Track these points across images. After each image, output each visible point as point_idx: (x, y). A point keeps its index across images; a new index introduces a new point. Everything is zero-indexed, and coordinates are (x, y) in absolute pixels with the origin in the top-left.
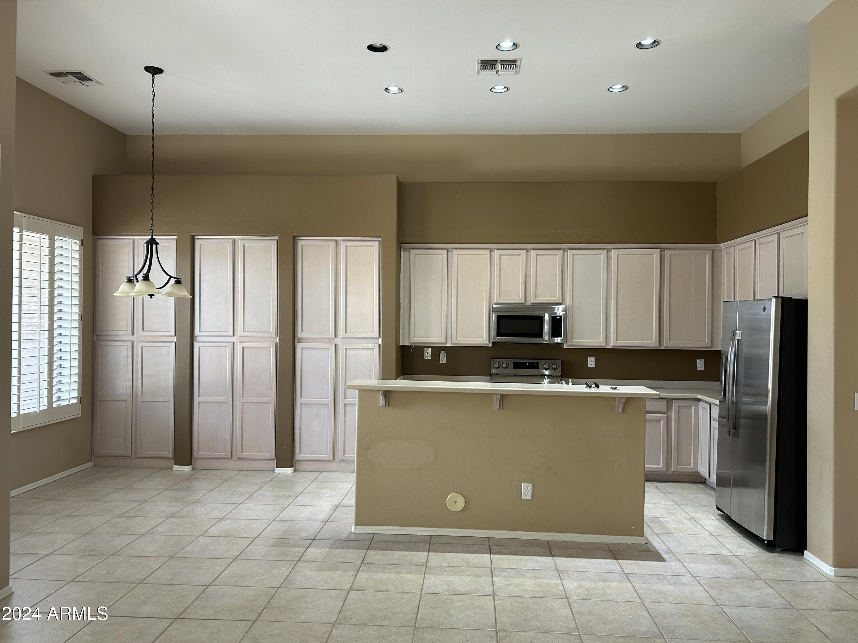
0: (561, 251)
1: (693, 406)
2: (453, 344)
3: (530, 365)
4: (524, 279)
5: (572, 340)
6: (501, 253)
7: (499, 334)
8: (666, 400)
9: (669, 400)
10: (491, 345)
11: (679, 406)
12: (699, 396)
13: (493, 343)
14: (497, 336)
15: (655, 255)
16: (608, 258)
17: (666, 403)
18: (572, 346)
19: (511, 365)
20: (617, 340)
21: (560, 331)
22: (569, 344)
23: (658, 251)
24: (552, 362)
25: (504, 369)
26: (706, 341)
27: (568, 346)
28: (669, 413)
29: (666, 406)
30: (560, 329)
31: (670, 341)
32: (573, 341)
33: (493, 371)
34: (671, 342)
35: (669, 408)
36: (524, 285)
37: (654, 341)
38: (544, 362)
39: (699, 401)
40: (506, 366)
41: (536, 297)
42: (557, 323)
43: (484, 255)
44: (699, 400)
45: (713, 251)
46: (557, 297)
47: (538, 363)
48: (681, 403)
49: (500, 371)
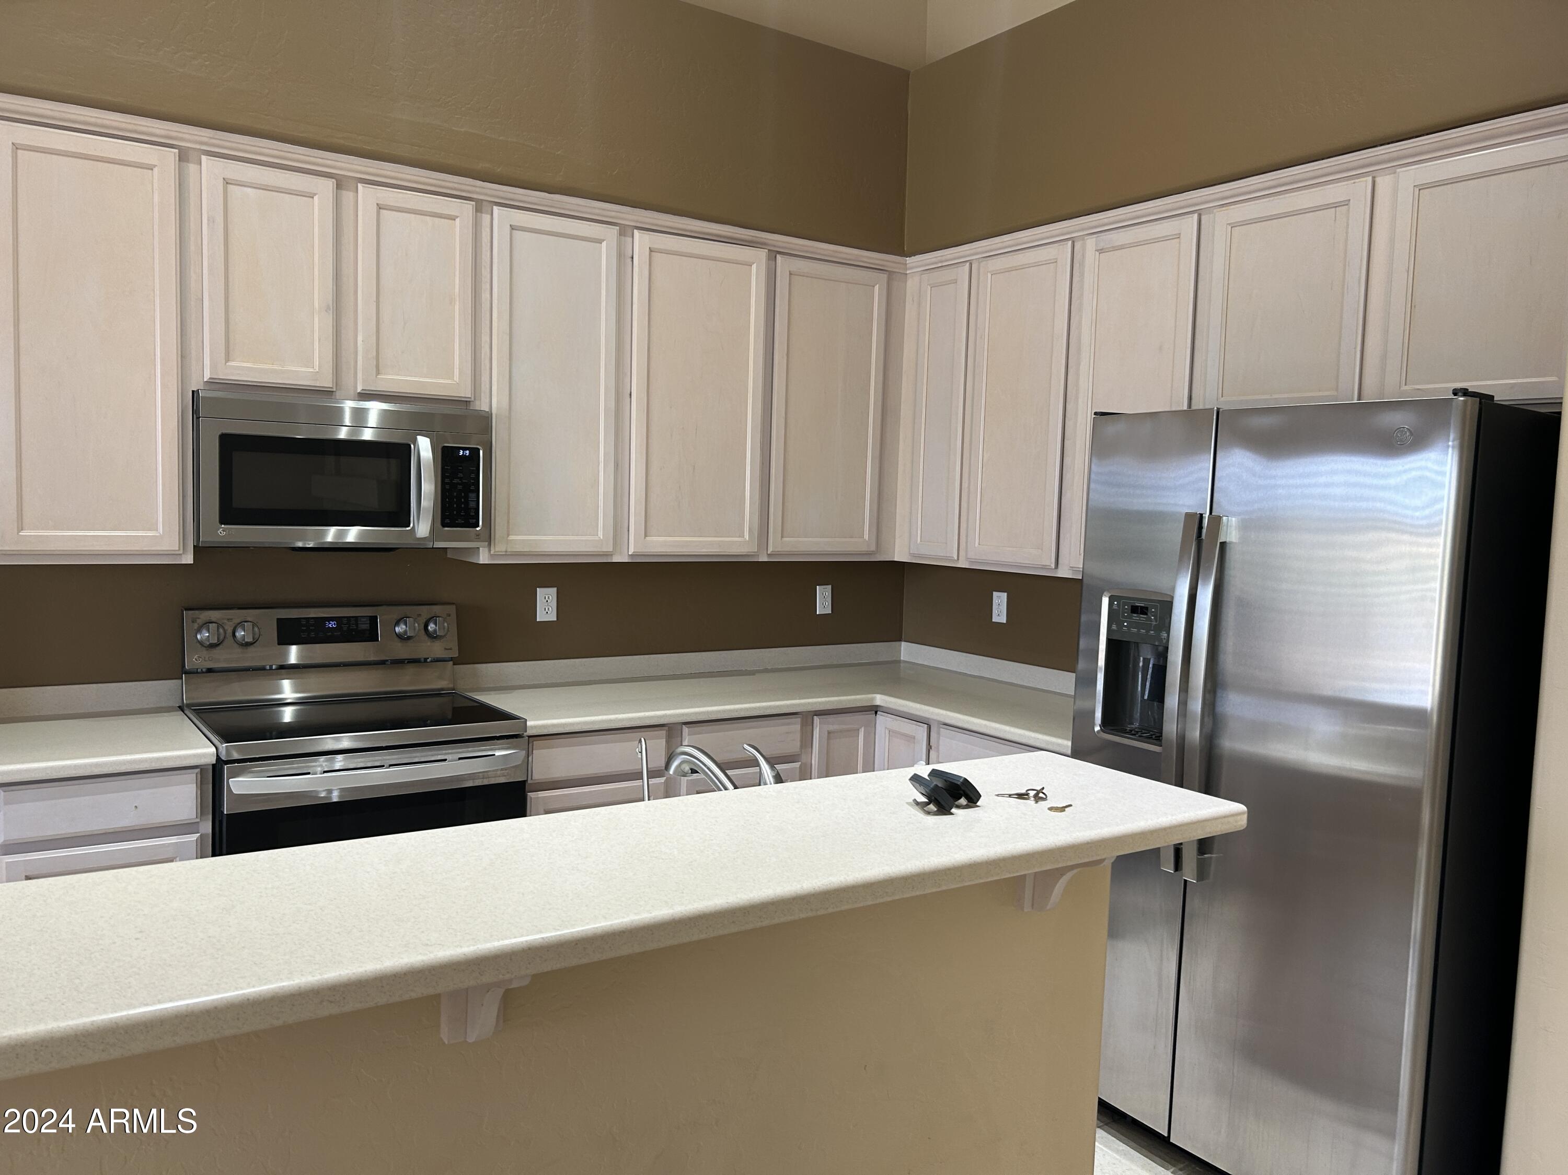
0: (469, 206)
1: (863, 729)
3: (345, 628)
4: (330, 297)
5: (508, 535)
6: (230, 175)
7: (228, 515)
8: (798, 720)
9: (807, 717)
10: (188, 559)
11: (829, 733)
12: (879, 699)
13: (197, 549)
14: (223, 521)
15: (754, 266)
16: (623, 259)
17: (798, 727)
18: (506, 554)
19: (272, 632)
20: (646, 536)
21: (472, 505)
22: (499, 547)
23: (762, 254)
24: (425, 611)
25: (239, 650)
26: (866, 537)
27: (492, 556)
28: (804, 758)
29: (798, 736)
30: (472, 495)
31: (782, 537)
32: (511, 537)
33: (194, 660)
34: (785, 539)
35: (806, 742)
36: (329, 319)
37: (747, 537)
38: (397, 612)
39: (876, 713)
40: (249, 639)
41: (378, 373)
42: (461, 475)
43: (150, 168)
44: (875, 710)
45: (891, 274)
46: (456, 378)
47: (373, 620)
48: (835, 724)
49: (224, 658)
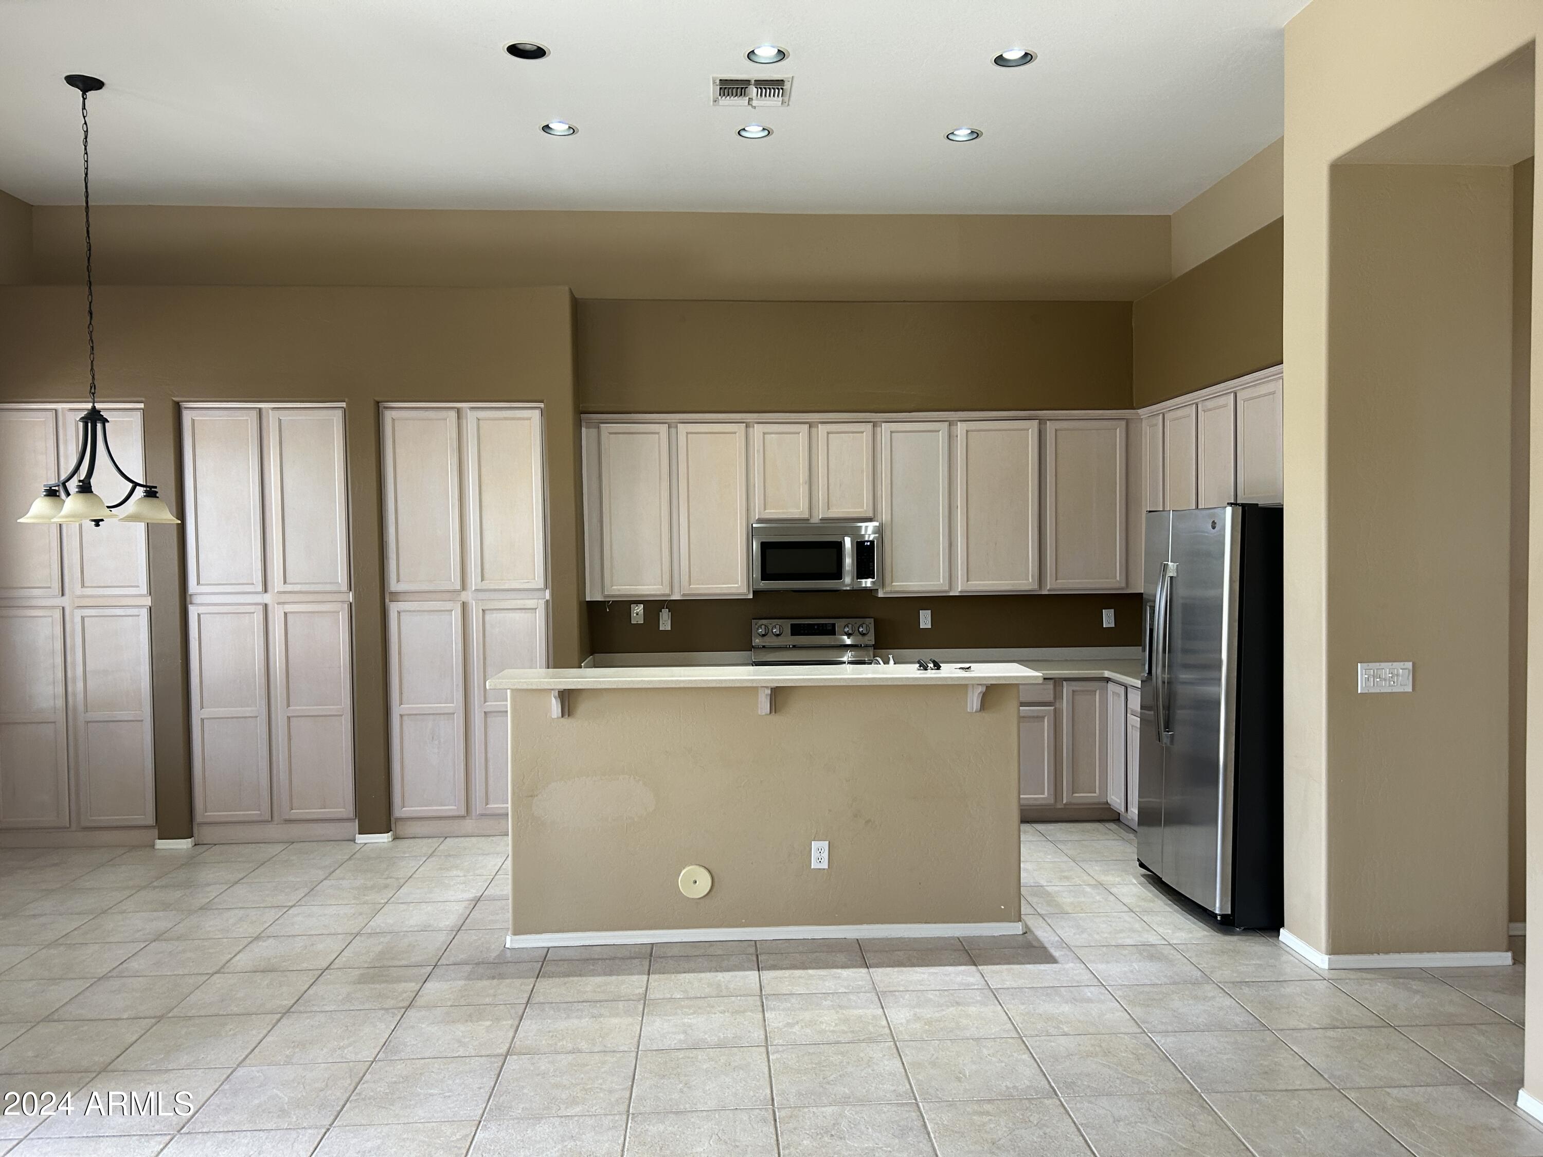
0: (870, 426)
1: (1098, 691)
2: (684, 595)
3: (821, 628)
4: (807, 478)
5: (892, 583)
6: (766, 431)
7: (765, 576)
8: (1052, 682)
9: (1057, 682)
10: (751, 596)
11: (1073, 691)
12: (1107, 674)
13: (755, 593)
14: (763, 579)
15: (1030, 430)
16: (951, 437)
17: (1051, 687)
18: (891, 592)
19: (788, 630)
20: (968, 581)
21: (871, 568)
22: (888, 589)
23: (1035, 423)
24: (859, 621)
25: (775, 638)
26: (1118, 579)
27: (885, 593)
28: (1058, 705)
29: (1052, 692)
30: (871, 564)
31: (1056, 580)
32: (894, 584)
33: (757, 641)
34: (1058, 581)
35: (1058, 696)
36: (807, 487)
37: (1031, 580)
38: (843, 622)
39: (1108, 682)
40: (778, 633)
41: (829, 509)
42: (865, 554)
43: (735, 433)
44: (1108, 680)
45: (1128, 421)
46: (865, 508)
47: (834, 625)
48: (1077, 686)
49: (770, 641)
